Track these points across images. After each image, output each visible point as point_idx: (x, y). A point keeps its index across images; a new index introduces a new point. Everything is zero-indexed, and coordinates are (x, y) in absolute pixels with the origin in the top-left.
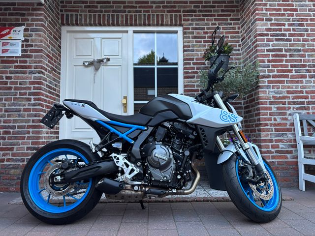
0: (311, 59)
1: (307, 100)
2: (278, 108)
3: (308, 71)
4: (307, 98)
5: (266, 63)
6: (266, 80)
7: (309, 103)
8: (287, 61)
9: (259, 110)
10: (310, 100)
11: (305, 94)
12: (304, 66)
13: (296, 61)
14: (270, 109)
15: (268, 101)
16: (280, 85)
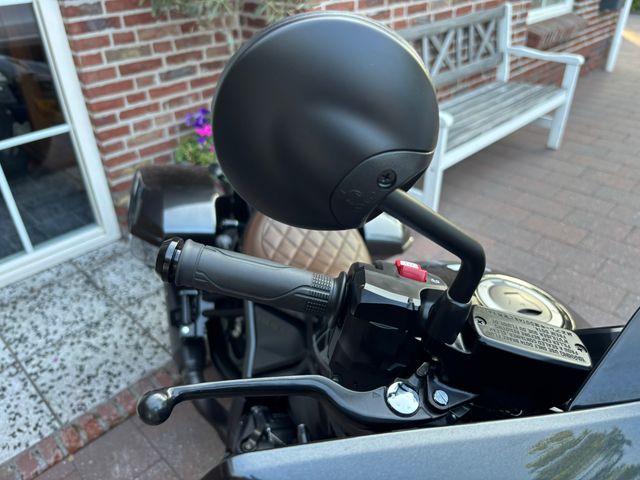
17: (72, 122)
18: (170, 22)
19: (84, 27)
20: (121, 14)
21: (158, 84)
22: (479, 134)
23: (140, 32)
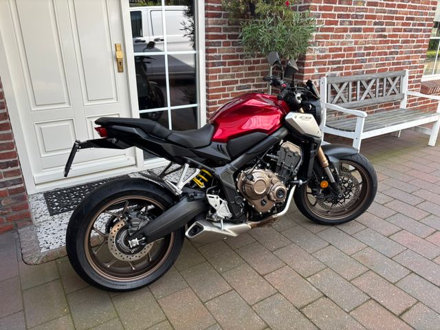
0: (355, 7)
1: (343, 59)
2: (320, 70)
3: (351, 23)
4: (343, 56)
5: (318, 12)
6: (314, 34)
7: (344, 62)
8: (336, 9)
9: (303, 73)
10: (345, 59)
11: (342, 52)
12: (348, 16)
13: (343, 9)
14: (312, 71)
15: (312, 61)
16: (325, 41)
17: (200, 102)
18: (244, 65)
19: (214, 65)
20: (227, 61)
21: (235, 91)
22: (384, 127)
23: (232, 68)
